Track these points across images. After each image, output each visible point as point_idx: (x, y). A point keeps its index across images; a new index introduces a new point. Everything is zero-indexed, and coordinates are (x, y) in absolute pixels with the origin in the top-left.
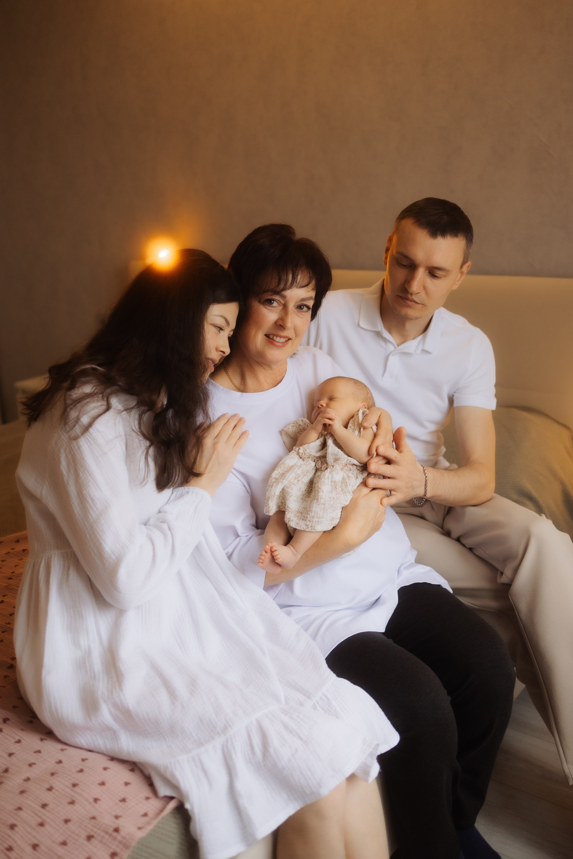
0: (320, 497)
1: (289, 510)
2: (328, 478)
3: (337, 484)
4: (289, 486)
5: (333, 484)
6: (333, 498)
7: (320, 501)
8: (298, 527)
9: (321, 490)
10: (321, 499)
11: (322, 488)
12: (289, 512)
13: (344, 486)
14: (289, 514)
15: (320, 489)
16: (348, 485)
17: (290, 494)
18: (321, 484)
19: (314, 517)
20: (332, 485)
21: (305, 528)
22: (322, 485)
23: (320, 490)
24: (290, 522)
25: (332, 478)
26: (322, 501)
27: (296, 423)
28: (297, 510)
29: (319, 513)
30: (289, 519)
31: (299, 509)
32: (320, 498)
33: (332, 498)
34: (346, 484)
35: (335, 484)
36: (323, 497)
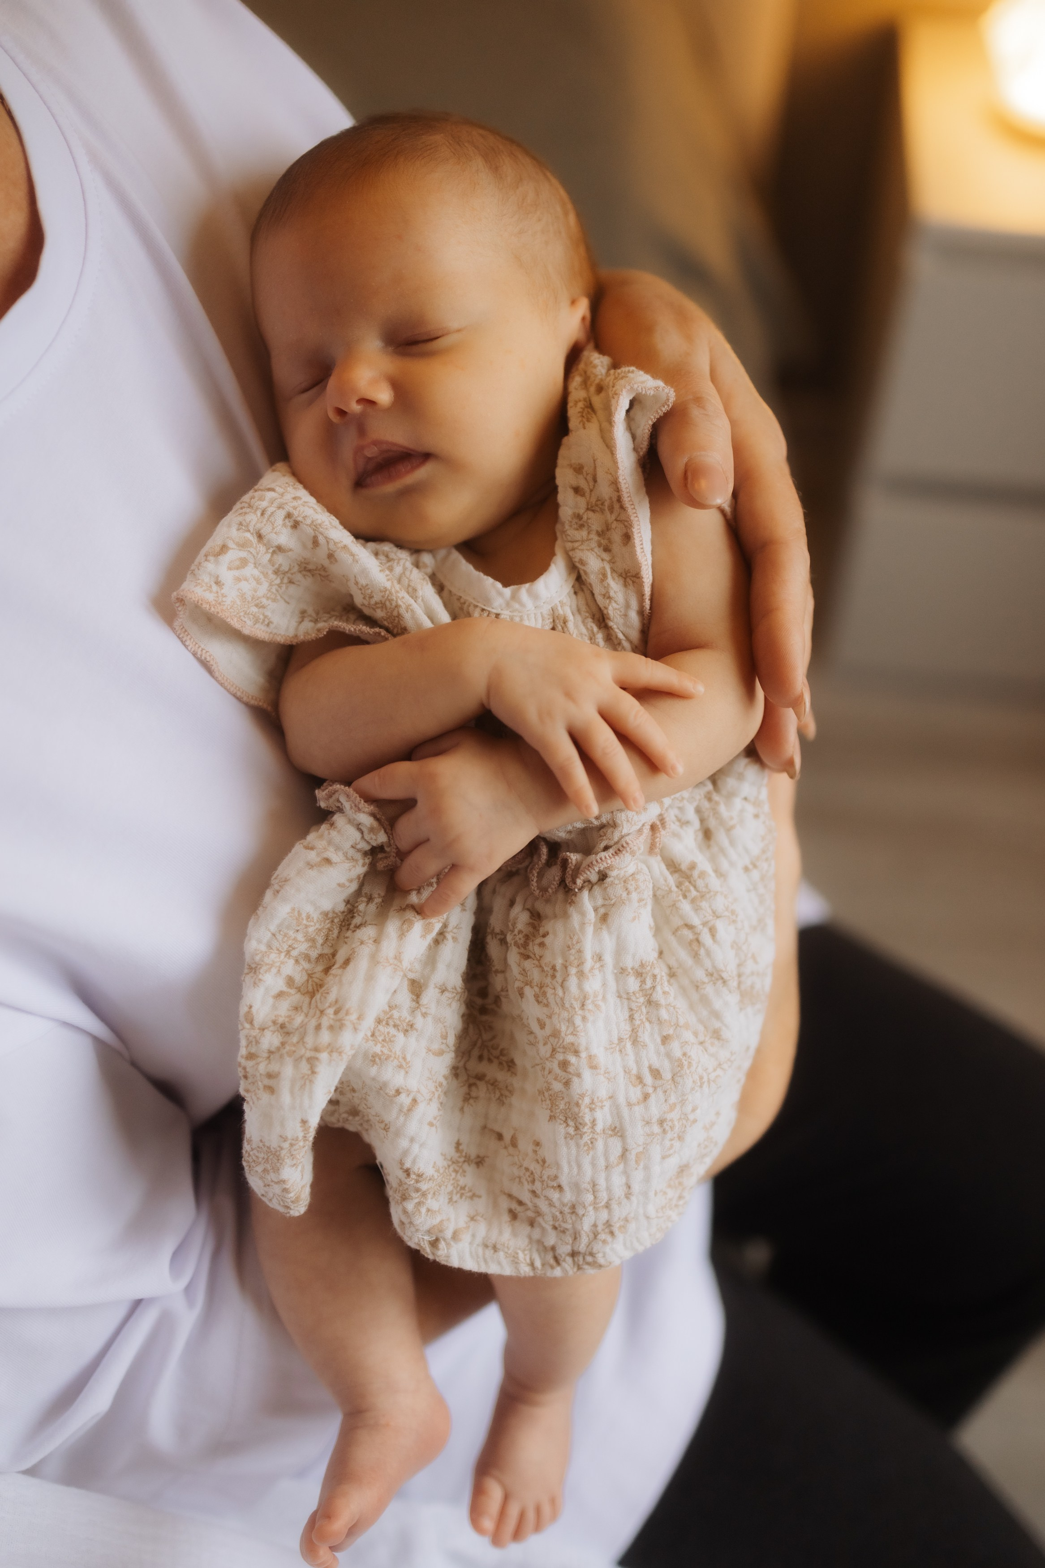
0: (587, 1100)
1: (417, 1190)
2: (599, 958)
3: (655, 976)
5: (633, 984)
6: (656, 1073)
7: (594, 1122)
8: (499, 1263)
9: (583, 1055)
10: (591, 1110)
11: (582, 1041)
12: (424, 1195)
14: (423, 1210)
15: (576, 1052)
16: (706, 938)
17: (404, 1100)
18: (570, 1021)
19: (581, 1212)
20: (624, 996)
21: (538, 1263)
22: (578, 1021)
23: (573, 1059)
24: (442, 1245)
25: (620, 950)
26: (603, 1117)
28: (451, 1152)
29: (602, 1182)
30: (429, 1232)
31: (458, 1144)
32: (587, 1110)
33: (648, 1079)
34: (688, 934)
35: (643, 982)
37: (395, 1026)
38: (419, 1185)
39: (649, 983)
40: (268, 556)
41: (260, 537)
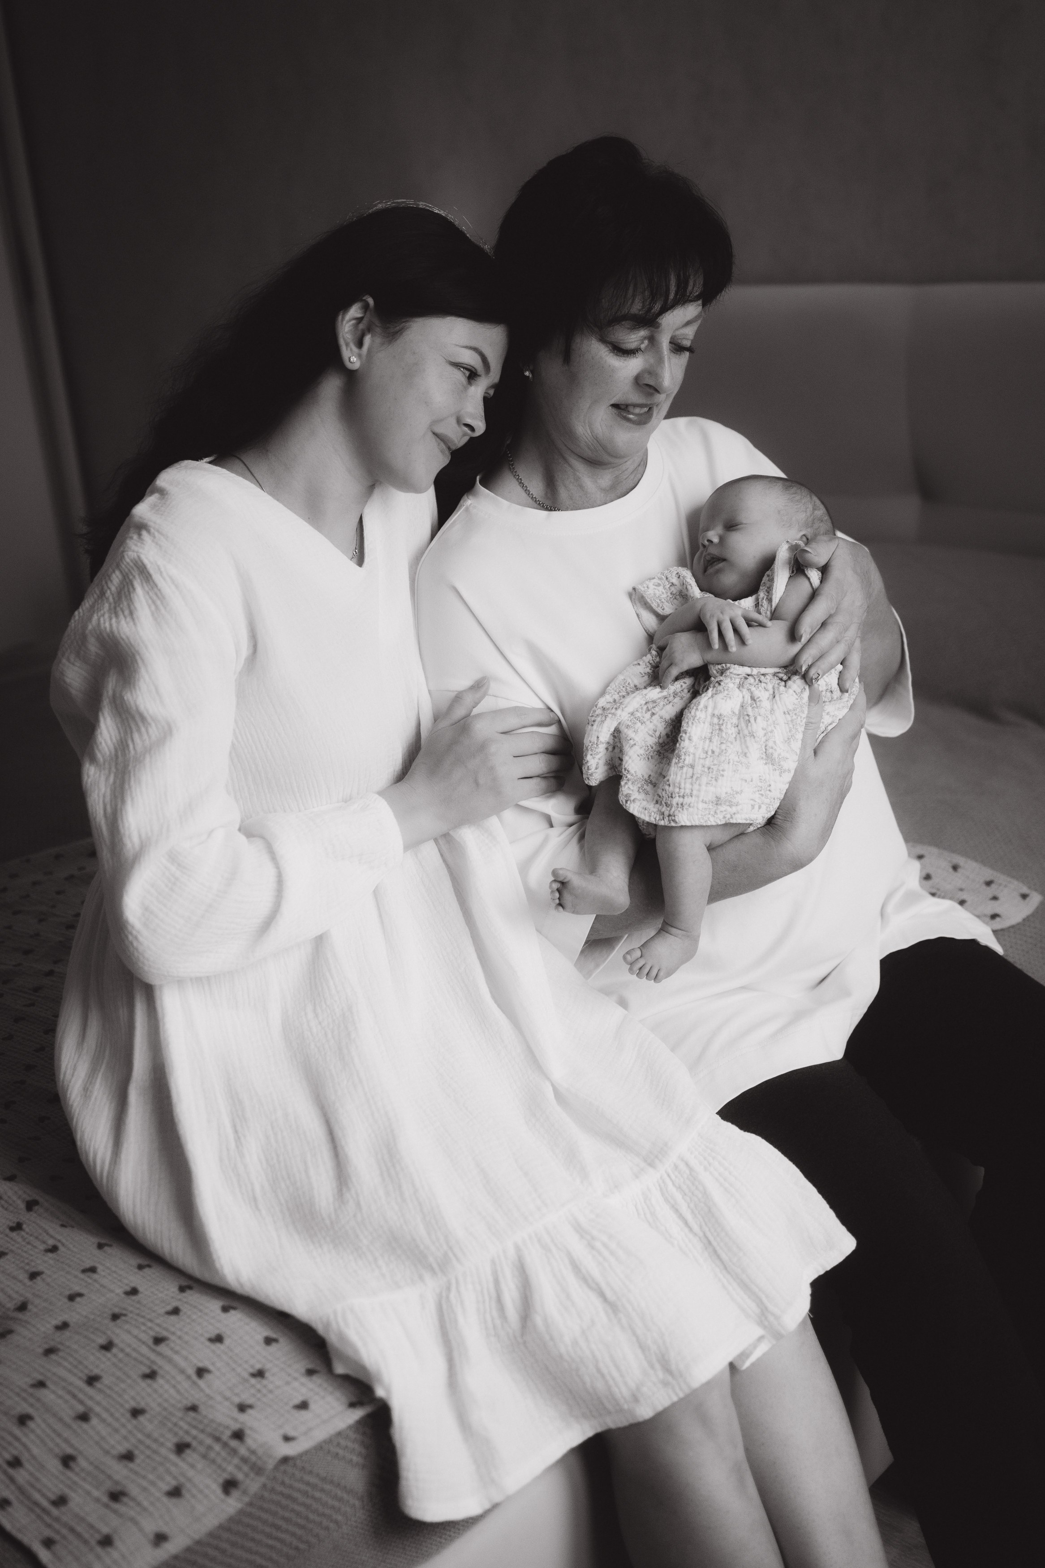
0: (684, 750)
1: (626, 777)
2: (706, 707)
3: (724, 720)
4: (630, 724)
5: (716, 720)
6: (713, 752)
7: (685, 759)
8: (645, 815)
9: (688, 734)
10: (685, 754)
11: (689, 730)
12: (628, 780)
13: (743, 725)
14: (627, 786)
15: (686, 733)
16: (752, 720)
17: (632, 742)
18: (688, 723)
19: (674, 796)
20: (712, 724)
21: (657, 819)
22: (690, 723)
23: (684, 735)
24: (629, 802)
25: (715, 708)
26: (688, 760)
27: (665, 579)
28: (646, 777)
29: (682, 786)
30: (626, 796)
31: (650, 776)
32: (683, 754)
33: (710, 753)
34: (747, 718)
35: (719, 721)
36: (692, 750)
37: (640, 721)
38: (628, 775)
39: (721, 722)
40: (669, 586)
41: (667, 578)
